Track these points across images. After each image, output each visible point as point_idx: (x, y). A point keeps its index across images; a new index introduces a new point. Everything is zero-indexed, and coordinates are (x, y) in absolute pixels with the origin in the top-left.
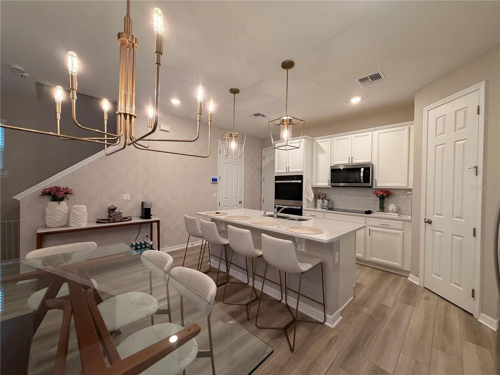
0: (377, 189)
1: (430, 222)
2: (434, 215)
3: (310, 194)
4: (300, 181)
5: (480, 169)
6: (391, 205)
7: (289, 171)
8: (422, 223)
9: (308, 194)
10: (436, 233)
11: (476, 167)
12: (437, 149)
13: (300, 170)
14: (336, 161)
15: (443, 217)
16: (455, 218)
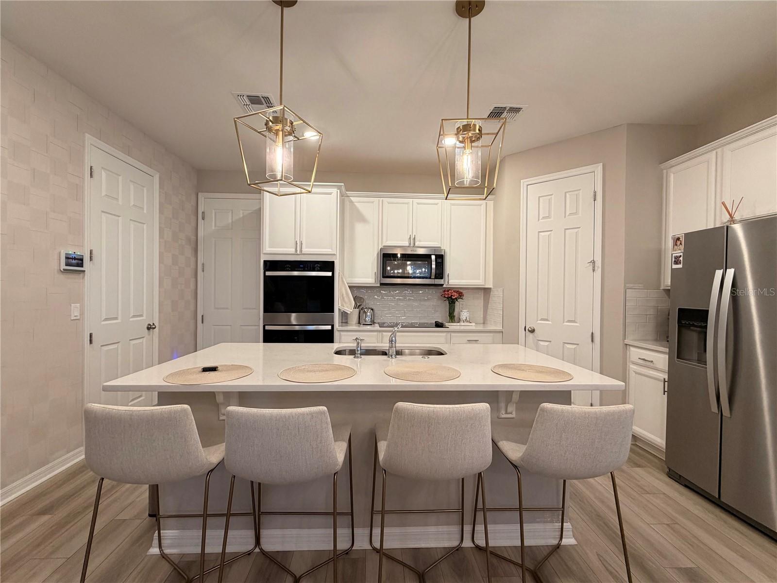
0: (449, 290)
1: (532, 331)
2: (537, 321)
3: (346, 299)
4: (329, 274)
5: (599, 263)
6: (464, 311)
7: (301, 251)
8: (522, 332)
9: (343, 300)
10: (542, 343)
11: (593, 262)
12: (540, 236)
13: (329, 251)
14: (387, 241)
15: (550, 322)
16: (566, 322)
